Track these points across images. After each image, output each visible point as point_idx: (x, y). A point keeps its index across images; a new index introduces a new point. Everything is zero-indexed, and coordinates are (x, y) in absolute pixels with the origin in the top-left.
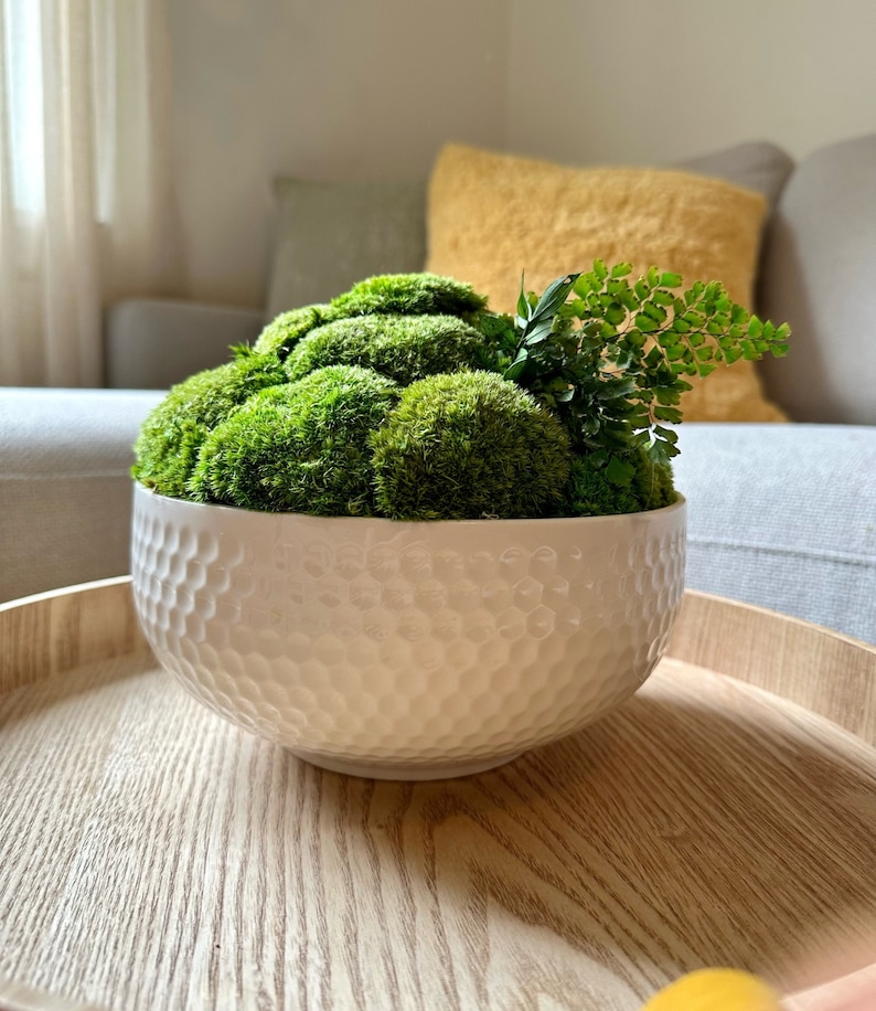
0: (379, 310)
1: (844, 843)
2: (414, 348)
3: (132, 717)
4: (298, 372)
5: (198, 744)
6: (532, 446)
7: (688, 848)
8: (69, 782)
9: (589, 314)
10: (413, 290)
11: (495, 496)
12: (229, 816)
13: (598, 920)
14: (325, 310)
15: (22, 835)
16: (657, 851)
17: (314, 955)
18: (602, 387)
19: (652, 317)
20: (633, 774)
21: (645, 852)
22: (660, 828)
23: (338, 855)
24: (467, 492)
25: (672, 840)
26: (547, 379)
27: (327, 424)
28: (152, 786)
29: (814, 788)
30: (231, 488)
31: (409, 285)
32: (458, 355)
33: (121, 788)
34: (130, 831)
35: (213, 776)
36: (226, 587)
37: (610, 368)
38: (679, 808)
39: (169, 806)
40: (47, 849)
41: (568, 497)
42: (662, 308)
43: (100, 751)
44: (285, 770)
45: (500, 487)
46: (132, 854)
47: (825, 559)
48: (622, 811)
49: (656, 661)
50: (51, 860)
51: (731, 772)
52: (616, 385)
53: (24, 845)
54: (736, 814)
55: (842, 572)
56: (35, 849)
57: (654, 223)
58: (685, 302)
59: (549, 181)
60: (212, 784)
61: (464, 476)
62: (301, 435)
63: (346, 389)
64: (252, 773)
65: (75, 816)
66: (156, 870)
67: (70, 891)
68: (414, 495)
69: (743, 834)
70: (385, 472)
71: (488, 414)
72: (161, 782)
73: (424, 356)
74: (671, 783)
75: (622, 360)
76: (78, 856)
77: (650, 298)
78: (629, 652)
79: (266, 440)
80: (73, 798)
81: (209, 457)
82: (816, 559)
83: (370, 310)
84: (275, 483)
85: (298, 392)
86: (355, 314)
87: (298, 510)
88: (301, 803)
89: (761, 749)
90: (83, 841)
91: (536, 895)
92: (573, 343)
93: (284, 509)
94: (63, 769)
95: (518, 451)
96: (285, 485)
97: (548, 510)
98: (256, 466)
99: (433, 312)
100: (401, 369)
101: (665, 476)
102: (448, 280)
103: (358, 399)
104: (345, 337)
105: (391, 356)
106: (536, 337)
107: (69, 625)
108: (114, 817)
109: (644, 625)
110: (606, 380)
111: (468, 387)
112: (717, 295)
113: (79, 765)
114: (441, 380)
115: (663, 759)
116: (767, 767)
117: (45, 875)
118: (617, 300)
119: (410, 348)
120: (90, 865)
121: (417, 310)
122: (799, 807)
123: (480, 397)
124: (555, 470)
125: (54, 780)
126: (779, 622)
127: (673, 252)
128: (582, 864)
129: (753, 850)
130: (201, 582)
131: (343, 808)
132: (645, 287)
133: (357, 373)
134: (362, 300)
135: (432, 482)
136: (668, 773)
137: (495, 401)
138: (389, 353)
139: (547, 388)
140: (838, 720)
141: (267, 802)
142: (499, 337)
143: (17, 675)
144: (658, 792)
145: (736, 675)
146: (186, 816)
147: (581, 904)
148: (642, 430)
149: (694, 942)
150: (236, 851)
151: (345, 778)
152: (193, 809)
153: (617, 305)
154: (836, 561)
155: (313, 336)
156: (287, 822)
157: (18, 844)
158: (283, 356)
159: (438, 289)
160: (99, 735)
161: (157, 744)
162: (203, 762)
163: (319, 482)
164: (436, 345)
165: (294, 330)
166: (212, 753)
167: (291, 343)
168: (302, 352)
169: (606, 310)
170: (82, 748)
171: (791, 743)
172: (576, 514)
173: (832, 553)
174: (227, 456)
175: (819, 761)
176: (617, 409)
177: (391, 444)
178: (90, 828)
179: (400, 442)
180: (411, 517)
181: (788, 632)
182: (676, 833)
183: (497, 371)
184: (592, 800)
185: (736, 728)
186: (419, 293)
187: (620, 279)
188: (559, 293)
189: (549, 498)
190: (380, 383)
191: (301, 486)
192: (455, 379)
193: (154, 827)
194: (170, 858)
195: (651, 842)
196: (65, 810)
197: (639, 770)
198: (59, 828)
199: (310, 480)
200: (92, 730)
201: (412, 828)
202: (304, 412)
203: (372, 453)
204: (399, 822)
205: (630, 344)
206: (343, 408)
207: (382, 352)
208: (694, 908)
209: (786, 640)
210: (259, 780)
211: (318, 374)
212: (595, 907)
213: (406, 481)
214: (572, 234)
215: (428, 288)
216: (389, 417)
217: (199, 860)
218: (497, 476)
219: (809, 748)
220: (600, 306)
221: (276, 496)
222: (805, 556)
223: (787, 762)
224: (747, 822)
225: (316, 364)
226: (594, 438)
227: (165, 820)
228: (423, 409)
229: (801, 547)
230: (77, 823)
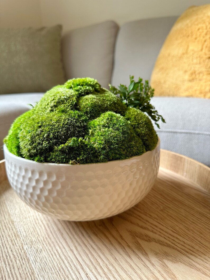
3: (11, 208)
7: (166, 211)
8: (9, 236)
12: (62, 234)
13: (161, 236)
15: (8, 258)
16: (161, 214)
17: (111, 268)
22: (158, 208)
25: (161, 210)
28: (34, 230)
33: (26, 233)
34: (39, 247)
35: (48, 222)
38: (158, 201)
39: (43, 235)
40: (19, 260)
43: (11, 223)
46: (44, 254)
50: (23, 263)
53: (12, 261)
56: (16, 261)
60: (49, 225)
65: (19, 246)
66: (55, 257)
67: (36, 271)
72: (36, 228)
76: (30, 259)
80: (14, 241)
90: (28, 254)
91: (145, 234)
94: (4, 232)
108: (31, 244)
113: (8, 229)
117: (25, 269)
120: (36, 261)
125: (4, 236)
128: (149, 222)
146: (50, 237)
147: (156, 233)
149: (182, 235)
150: (71, 244)
156: (77, 231)
157: (9, 261)
160: (6, 217)
161: (25, 216)
170: (4, 223)
178: (27, 249)
194: (55, 251)
196: (15, 246)
198: (18, 252)
200: (3, 216)
208: (177, 227)
212: (159, 233)
217: (63, 250)
227: (45, 240)
230: (22, 249)
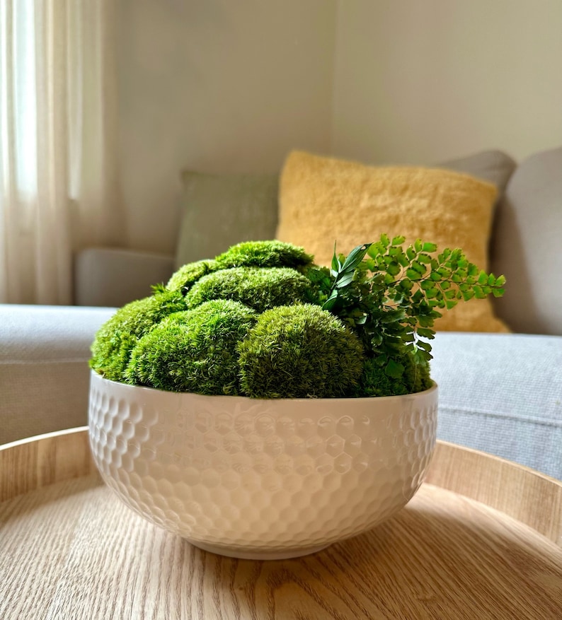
0: (245, 264)
1: (534, 606)
2: (267, 289)
3: (87, 515)
4: (193, 303)
5: (128, 534)
6: (339, 352)
7: (434, 606)
8: (48, 557)
9: (377, 268)
10: (267, 251)
11: (315, 384)
12: (147, 580)
14: (211, 263)
15: (18, 589)
16: (415, 608)
18: (384, 315)
19: (417, 271)
20: (401, 558)
21: (408, 609)
22: (417, 594)
23: (215, 607)
24: (298, 381)
26: (350, 309)
27: (211, 337)
28: (99, 560)
29: (516, 570)
30: (151, 377)
31: (264, 248)
32: (294, 293)
33: (80, 561)
34: (86, 588)
35: (137, 554)
36: (147, 437)
37: (390, 303)
38: (430, 581)
39: (110, 573)
40: (34, 598)
41: (362, 385)
42: (423, 265)
43: (67, 538)
44: (182, 551)
45: (319, 378)
46: (86, 603)
47: (529, 422)
48: (394, 582)
49: (416, 488)
50: (36, 606)
51: (464, 559)
52: (393, 314)
53: (20, 596)
54: (466, 586)
55: (540, 430)
57: (424, 203)
58: (438, 262)
59: (357, 175)
60: (137, 559)
61: (296, 371)
62: (194, 344)
63: (223, 315)
64: (162, 553)
65: (52, 578)
66: (101, 614)
68: (264, 383)
69: (470, 599)
70: (247, 368)
71: (312, 331)
72: (105, 558)
73: (272, 294)
74: (426, 565)
75: (398, 298)
76: (53, 603)
77: (417, 259)
78: (399, 482)
79: (173, 346)
80: (50, 567)
81: (137, 357)
82: (523, 421)
83: (239, 264)
84: (178, 374)
85: (193, 316)
86: (230, 266)
87: (192, 391)
88: (191, 574)
89: (484, 544)
90: (56, 594)
92: (366, 287)
93: (183, 390)
94: (44, 548)
95: (330, 355)
96: (184, 375)
97: (349, 393)
98: (166, 363)
99: (279, 266)
100: (258, 302)
101: (425, 371)
102: (289, 245)
103: (231, 321)
104: (223, 282)
105: (252, 294)
106: (343, 283)
107: (49, 457)
108: (75, 580)
109: (409, 466)
110: (387, 311)
111: (300, 314)
112: (459, 257)
113: (54, 546)
114: (282, 310)
115: (421, 549)
116: (487, 556)
117: (32, 615)
118: (395, 260)
119: (264, 289)
120: (60, 609)
121: (269, 265)
122: (506, 582)
123: (307, 321)
124: (354, 367)
125: (39, 555)
126: (497, 463)
127: (436, 221)
128: (367, 615)
129: (476, 609)
130: (131, 434)
131: (218, 576)
132: (413, 252)
133: (231, 304)
134: (234, 258)
135: (276, 375)
136: (424, 558)
137: (316, 324)
138: (250, 292)
139: (349, 315)
140: (534, 526)
141: (170, 572)
142: (320, 283)
143: (16, 488)
144: (417, 570)
145: (469, 495)
146: (120, 579)
148: (409, 343)
150: (151, 603)
151: (220, 558)
152: (125, 575)
153: (396, 263)
154: (536, 423)
155: (204, 280)
156: (183, 585)
157: (16, 595)
158: (184, 293)
159: (283, 251)
160: (67, 526)
161: (103, 533)
162: (131, 546)
163: (205, 373)
164: (280, 287)
165: (192, 276)
166: (137, 540)
167: (190, 284)
168: (196, 290)
169: (388, 266)
170: (56, 535)
171: (503, 540)
172: (367, 395)
173: (534, 418)
174: (148, 357)
175: (520, 552)
176: (394, 329)
177: (250, 350)
178: (61, 586)
179: (256, 349)
180: (262, 396)
181: (503, 469)
182: (427, 597)
183: (318, 304)
184: (375, 574)
185: (469, 530)
186: (270, 254)
187: (398, 246)
188: (359, 255)
189: (349, 385)
190: (244, 311)
191: (194, 376)
192: (292, 309)
193: (100, 586)
194: (110, 606)
195: (411, 602)
196: (45, 574)
197: (405, 556)
198: (41, 586)
199: (200, 372)
200: (62, 525)
201: (261, 591)
202: (197, 329)
203: (239, 355)
204: (253, 586)
205: (403, 288)
206: (221, 327)
207: (246, 291)
209: (502, 474)
210: (166, 557)
211: (206, 305)
213: (259, 374)
214: (372, 209)
215: (276, 250)
216: (249, 333)
217: (128, 607)
218: (317, 371)
219: (514, 544)
220: (384, 263)
221: (179, 382)
222: (516, 419)
223: (500, 553)
224: (473, 590)
225: (205, 299)
226: (378, 347)
227: (107, 582)
228: (271, 328)
229: (514, 413)
230: (52, 583)
